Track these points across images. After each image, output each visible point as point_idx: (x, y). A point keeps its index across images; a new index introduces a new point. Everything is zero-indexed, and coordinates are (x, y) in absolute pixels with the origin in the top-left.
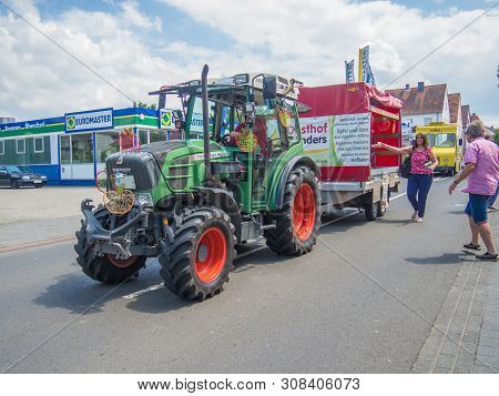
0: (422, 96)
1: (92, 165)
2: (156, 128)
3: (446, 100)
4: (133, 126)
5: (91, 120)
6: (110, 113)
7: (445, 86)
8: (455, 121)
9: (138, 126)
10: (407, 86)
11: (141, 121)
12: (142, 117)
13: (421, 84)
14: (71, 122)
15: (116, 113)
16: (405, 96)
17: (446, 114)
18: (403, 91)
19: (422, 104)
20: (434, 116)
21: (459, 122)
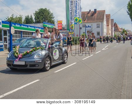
0: (96, 15)
3: (105, 17)
7: (104, 11)
10: (90, 10)
13: (95, 10)
16: (89, 15)
17: (105, 23)
18: (88, 13)
19: (95, 18)
20: (100, 23)
21: (110, 26)
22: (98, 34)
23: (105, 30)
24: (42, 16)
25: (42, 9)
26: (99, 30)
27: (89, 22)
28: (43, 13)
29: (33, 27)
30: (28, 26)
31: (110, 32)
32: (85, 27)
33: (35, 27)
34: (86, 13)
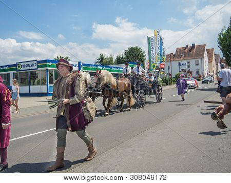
0: (194, 50)
1: (28, 87)
2: (56, 69)
3: (205, 50)
4: (46, 68)
5: (28, 65)
6: (36, 62)
7: (205, 45)
8: (212, 62)
9: (48, 68)
10: (187, 46)
11: (49, 66)
12: (50, 64)
13: (193, 45)
14: (19, 67)
15: (38, 62)
16: (186, 51)
17: (206, 58)
18: (185, 49)
19: (194, 54)
20: (200, 60)
21: (214, 62)
22: (198, 72)
23: (206, 68)
24: (132, 55)
25: (132, 48)
26: (198, 67)
27: (185, 58)
28: (133, 52)
29: (117, 68)
30: (111, 68)
31: (214, 69)
32: (179, 64)
33: (119, 68)
34: (182, 49)
